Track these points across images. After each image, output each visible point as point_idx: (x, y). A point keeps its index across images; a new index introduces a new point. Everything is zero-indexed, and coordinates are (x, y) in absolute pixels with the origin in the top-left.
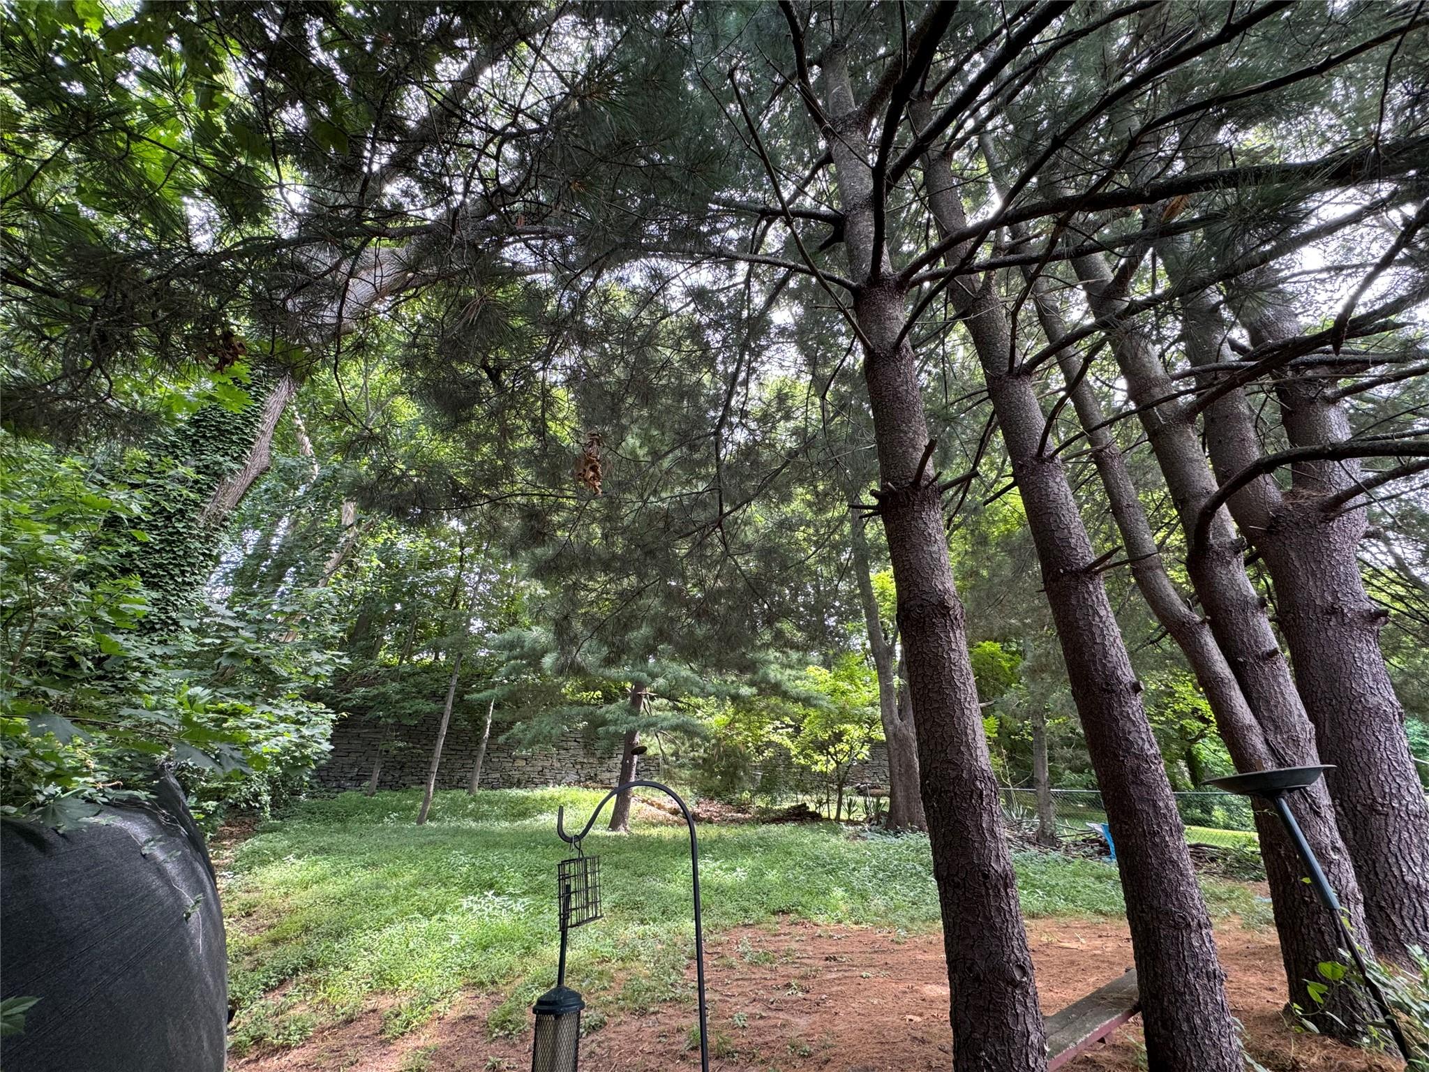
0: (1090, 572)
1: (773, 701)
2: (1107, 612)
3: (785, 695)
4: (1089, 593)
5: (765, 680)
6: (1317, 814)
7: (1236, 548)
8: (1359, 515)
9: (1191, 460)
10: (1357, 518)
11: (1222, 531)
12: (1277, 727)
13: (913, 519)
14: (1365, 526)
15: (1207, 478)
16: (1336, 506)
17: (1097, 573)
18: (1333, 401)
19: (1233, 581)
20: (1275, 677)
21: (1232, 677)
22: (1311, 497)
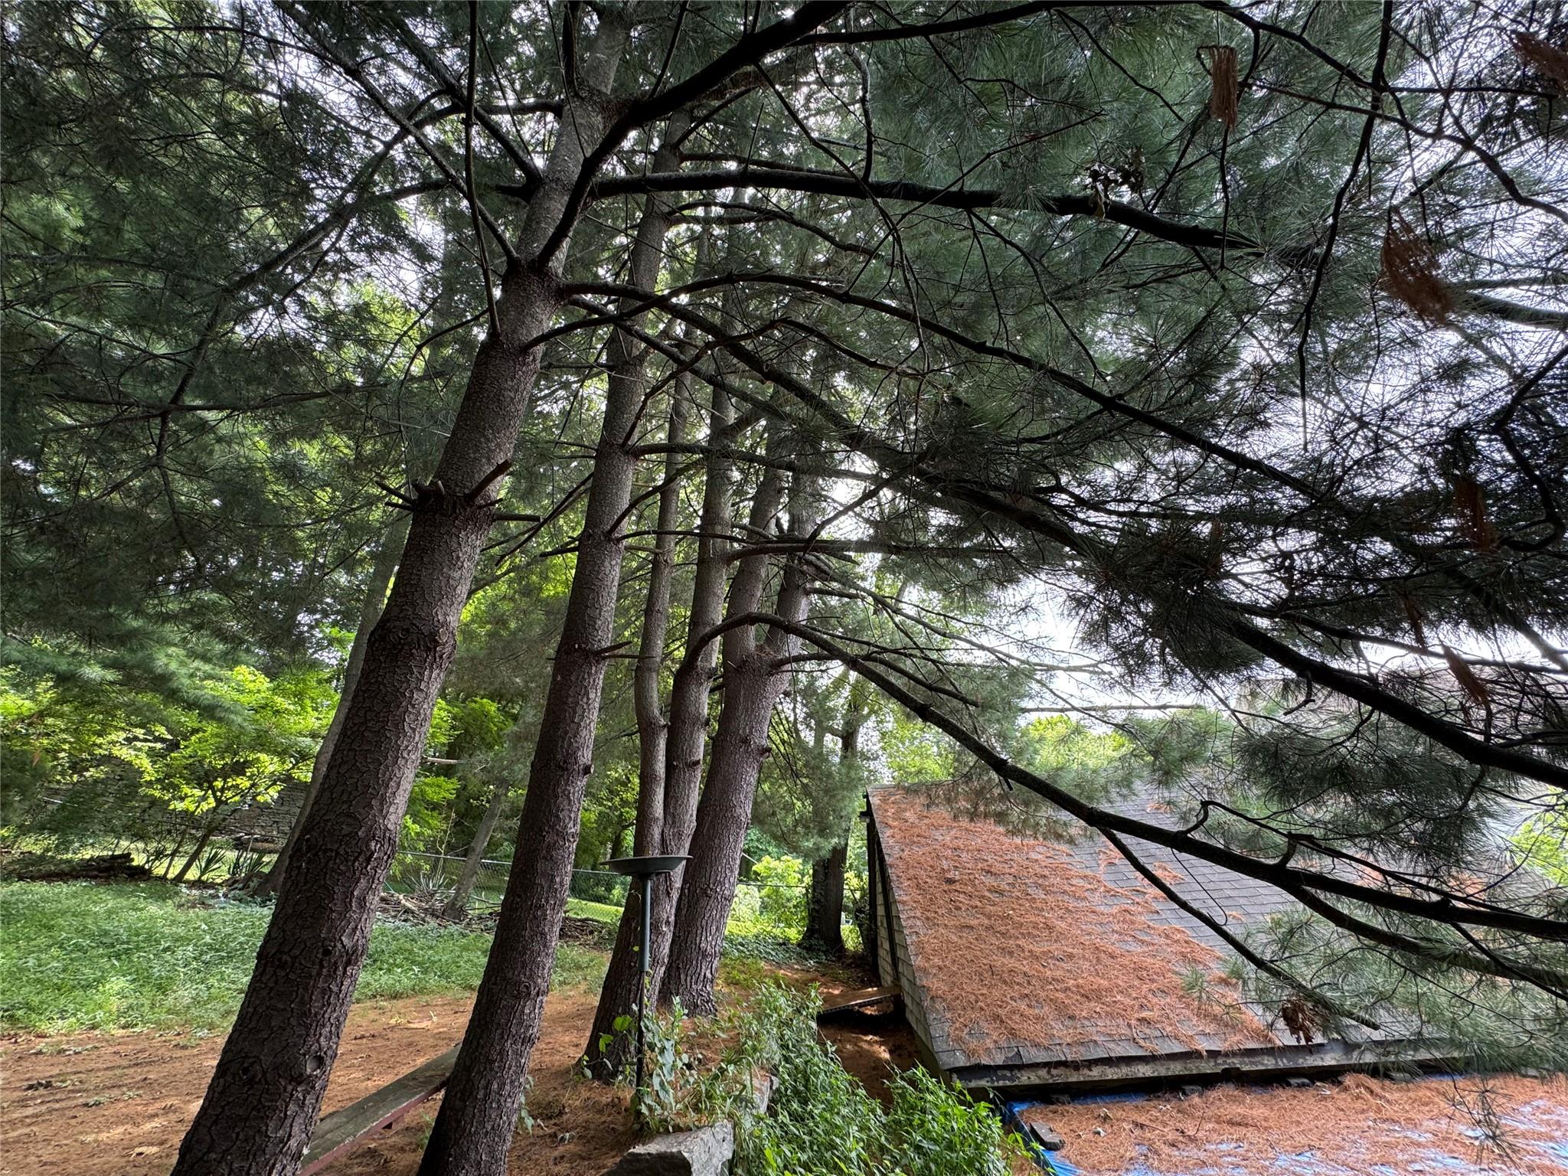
0: (599, 655)
1: (146, 698)
2: (595, 697)
3: (173, 695)
4: (590, 674)
5: (146, 666)
6: (668, 893)
7: (711, 674)
8: (787, 676)
9: (715, 594)
10: (784, 681)
11: (709, 656)
12: (674, 822)
13: (448, 533)
14: (786, 686)
15: (719, 613)
16: (777, 666)
17: (604, 658)
18: (807, 593)
19: (698, 699)
20: (690, 782)
21: (663, 776)
22: (770, 654)
